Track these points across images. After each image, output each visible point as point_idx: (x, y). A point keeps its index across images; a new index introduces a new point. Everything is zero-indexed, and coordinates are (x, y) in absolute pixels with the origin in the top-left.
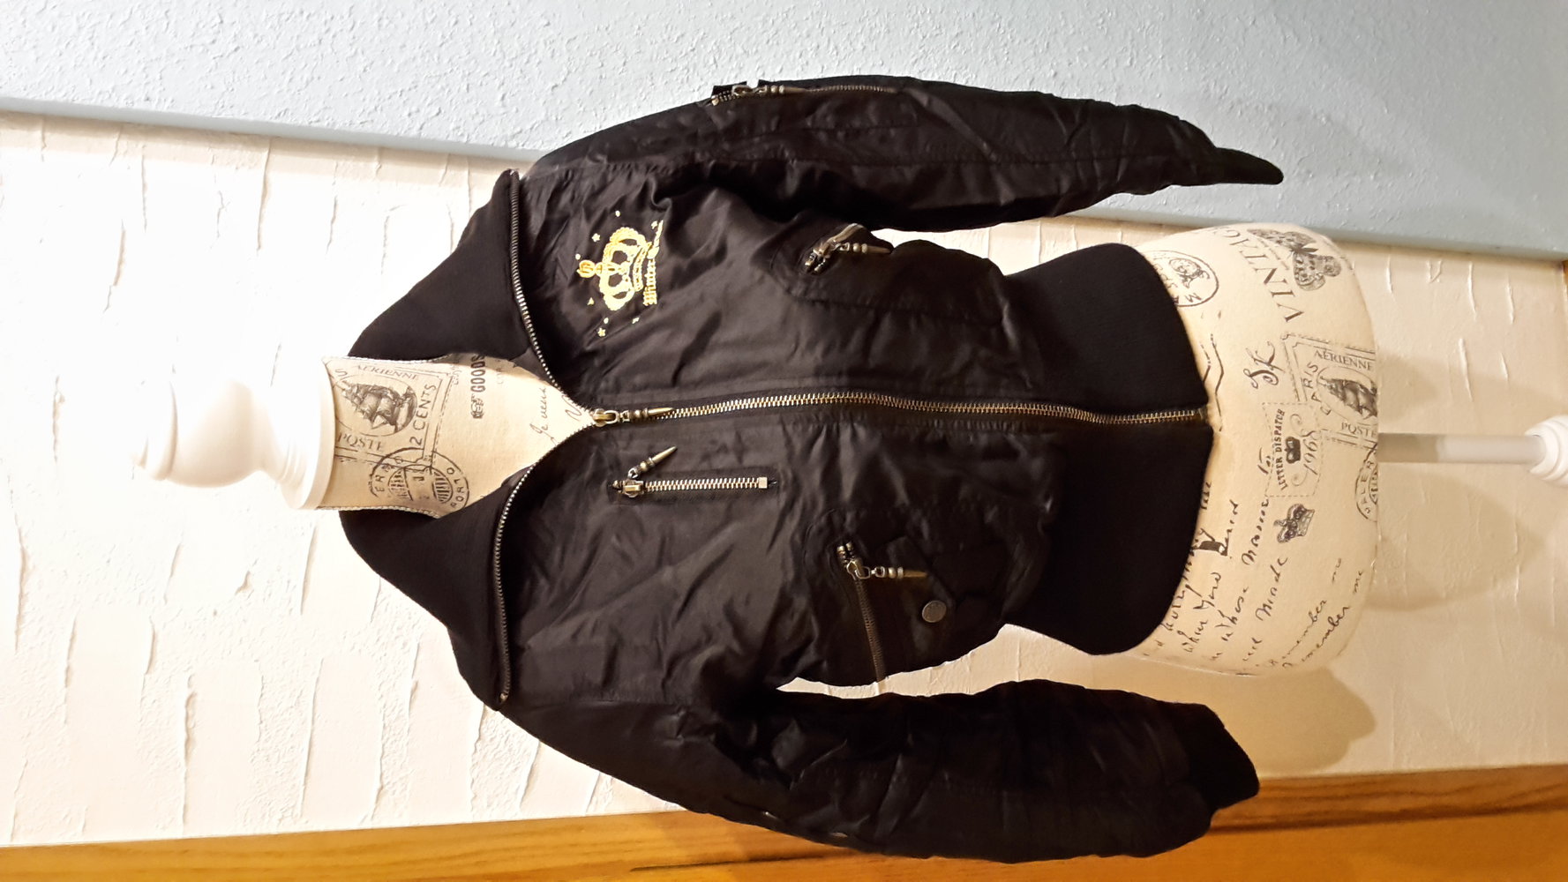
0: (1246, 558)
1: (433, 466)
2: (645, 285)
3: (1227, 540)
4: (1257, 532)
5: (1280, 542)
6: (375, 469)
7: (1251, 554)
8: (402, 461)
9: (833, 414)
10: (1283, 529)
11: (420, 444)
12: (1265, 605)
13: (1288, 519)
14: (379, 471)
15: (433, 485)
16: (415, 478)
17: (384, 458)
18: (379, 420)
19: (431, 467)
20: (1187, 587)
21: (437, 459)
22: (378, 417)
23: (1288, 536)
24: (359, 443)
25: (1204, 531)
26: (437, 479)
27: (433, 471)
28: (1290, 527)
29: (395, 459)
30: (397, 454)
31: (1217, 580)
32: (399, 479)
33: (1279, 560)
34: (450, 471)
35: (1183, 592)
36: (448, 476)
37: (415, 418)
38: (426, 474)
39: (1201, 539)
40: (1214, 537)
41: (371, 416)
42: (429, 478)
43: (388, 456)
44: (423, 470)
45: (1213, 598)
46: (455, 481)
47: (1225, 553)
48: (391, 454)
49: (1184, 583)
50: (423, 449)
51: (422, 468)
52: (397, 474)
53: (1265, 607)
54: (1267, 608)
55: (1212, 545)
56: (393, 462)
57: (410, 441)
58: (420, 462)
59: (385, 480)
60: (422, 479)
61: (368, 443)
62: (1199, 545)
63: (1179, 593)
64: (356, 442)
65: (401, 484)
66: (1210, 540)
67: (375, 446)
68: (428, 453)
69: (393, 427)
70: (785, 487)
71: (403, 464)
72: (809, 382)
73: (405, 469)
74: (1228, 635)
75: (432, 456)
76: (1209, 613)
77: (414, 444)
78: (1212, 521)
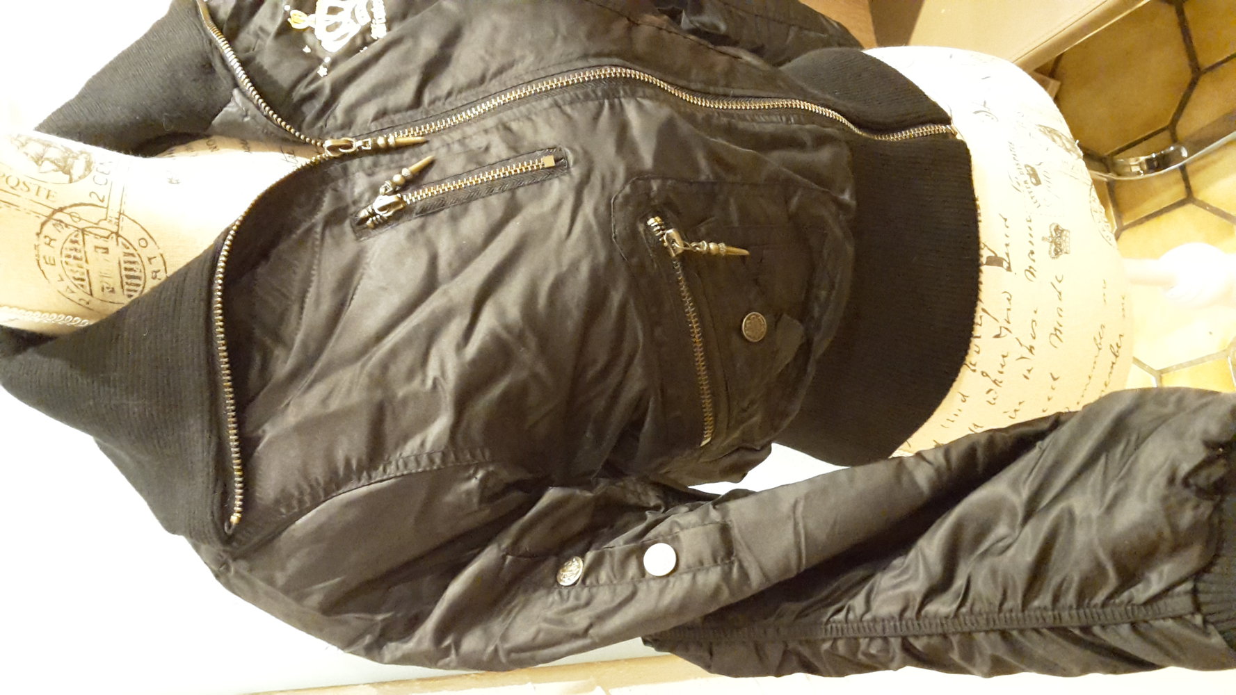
0: (1028, 273)
1: (120, 233)
2: (372, 17)
3: (1008, 254)
4: (1031, 248)
5: (1053, 258)
6: (43, 224)
7: (1032, 270)
8: (80, 219)
9: (612, 90)
10: (1051, 245)
11: (102, 201)
12: (1056, 329)
13: (1052, 236)
14: (49, 229)
15: (119, 263)
16: (96, 247)
17: (55, 211)
18: (47, 166)
19: (117, 234)
20: (984, 310)
21: (125, 223)
22: (46, 163)
23: (1057, 253)
24: (21, 185)
25: (985, 246)
26: (127, 254)
27: (120, 240)
28: (1056, 244)
29: (70, 214)
30: (73, 209)
31: (1009, 300)
32: (76, 245)
33: (1056, 277)
34: (143, 243)
35: (981, 317)
36: (140, 250)
37: (94, 173)
38: (111, 244)
39: (985, 254)
40: (996, 252)
41: (39, 160)
42: (117, 251)
43: (61, 210)
44: (107, 238)
45: (1008, 322)
46: (150, 259)
47: (1009, 269)
48: (65, 208)
49: (980, 306)
50: (107, 208)
51: (106, 233)
52: (74, 239)
53: (1057, 331)
54: (1058, 333)
55: (995, 261)
56: (67, 219)
57: (90, 195)
58: (103, 224)
59: (57, 245)
60: (106, 250)
61: (34, 189)
62: (984, 262)
63: (977, 320)
64: (18, 184)
65: (79, 255)
66: (993, 255)
67: (43, 193)
68: (114, 214)
69: (67, 177)
70: (575, 162)
71: (82, 225)
72: (580, 64)
73: (83, 231)
74: (1029, 371)
75: (119, 219)
76: (1008, 342)
77: (95, 200)
78: (991, 235)
